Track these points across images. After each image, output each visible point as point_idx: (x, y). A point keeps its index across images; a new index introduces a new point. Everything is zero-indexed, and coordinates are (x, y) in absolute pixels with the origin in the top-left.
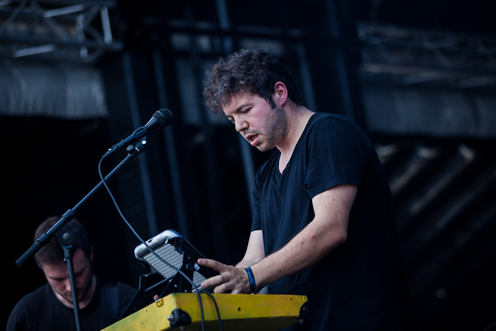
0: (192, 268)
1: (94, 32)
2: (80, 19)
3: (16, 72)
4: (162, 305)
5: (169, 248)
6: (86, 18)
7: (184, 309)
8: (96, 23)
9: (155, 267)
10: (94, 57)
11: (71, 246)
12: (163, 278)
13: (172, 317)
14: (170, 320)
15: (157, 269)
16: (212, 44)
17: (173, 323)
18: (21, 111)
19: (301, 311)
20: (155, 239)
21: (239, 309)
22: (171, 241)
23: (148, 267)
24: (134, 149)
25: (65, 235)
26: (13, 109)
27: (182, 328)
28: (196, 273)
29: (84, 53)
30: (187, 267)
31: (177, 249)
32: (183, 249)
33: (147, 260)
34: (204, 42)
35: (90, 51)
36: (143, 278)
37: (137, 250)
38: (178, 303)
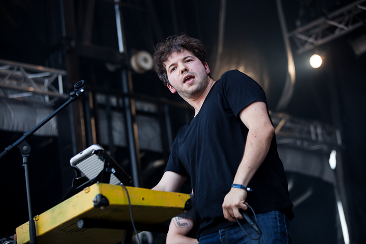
0: (110, 171)
1: (53, 88)
2: (47, 82)
3: (9, 107)
4: (89, 192)
5: (95, 157)
6: (49, 81)
7: (104, 194)
8: (55, 84)
9: (84, 173)
10: (52, 102)
11: (28, 155)
12: (88, 180)
13: (95, 200)
14: (94, 202)
15: (85, 174)
16: (118, 102)
17: (95, 204)
18: (10, 129)
19: (186, 204)
20: (85, 152)
21: (143, 199)
22: (96, 152)
23: (79, 172)
24: (75, 94)
25: (25, 148)
26: (5, 127)
27: (102, 208)
28: (112, 175)
29: (47, 98)
30: (106, 170)
31: (100, 158)
32: (104, 158)
33: (79, 168)
34: (114, 101)
35: (51, 98)
36: (75, 180)
37: (72, 160)
38: (100, 189)
